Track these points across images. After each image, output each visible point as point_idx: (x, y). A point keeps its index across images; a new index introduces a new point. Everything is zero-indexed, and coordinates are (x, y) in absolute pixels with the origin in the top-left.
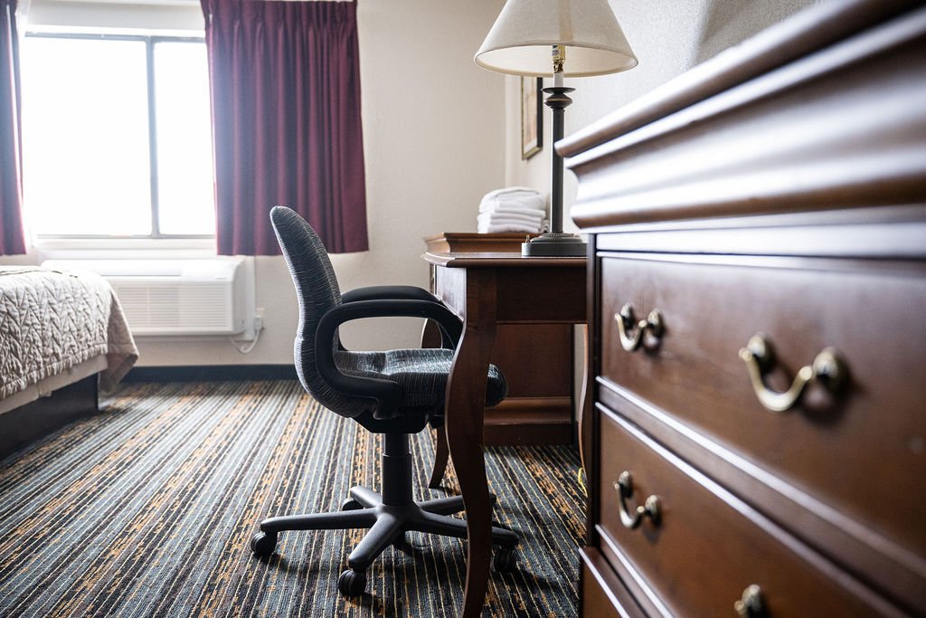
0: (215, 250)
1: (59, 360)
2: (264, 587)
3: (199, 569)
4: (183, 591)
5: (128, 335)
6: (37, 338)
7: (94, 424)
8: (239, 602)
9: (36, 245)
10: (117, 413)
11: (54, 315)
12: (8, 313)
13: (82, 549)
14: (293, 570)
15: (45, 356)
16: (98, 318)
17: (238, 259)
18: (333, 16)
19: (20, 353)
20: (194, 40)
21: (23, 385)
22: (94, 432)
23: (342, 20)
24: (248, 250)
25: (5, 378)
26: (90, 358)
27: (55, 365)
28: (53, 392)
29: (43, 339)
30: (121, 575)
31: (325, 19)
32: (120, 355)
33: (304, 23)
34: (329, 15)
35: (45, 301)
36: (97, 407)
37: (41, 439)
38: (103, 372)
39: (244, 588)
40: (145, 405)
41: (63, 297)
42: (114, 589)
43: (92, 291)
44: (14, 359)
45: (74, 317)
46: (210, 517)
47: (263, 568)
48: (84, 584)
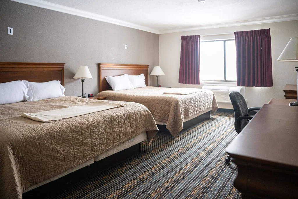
0: (236, 85)
1: (201, 109)
2: (224, 171)
3: (214, 162)
4: (209, 167)
5: (216, 102)
6: (196, 106)
7: (208, 122)
8: (218, 173)
9: (202, 82)
10: (213, 119)
11: (200, 101)
12: (191, 102)
13: (195, 152)
14: (231, 168)
15: (198, 109)
16: (210, 100)
17: (241, 87)
18: (264, 33)
19: (193, 109)
20: (233, 40)
21: (193, 115)
22: (207, 124)
23: (266, 33)
24: (243, 85)
25: (189, 114)
26: (208, 108)
27: (200, 111)
28: (200, 115)
29: (198, 106)
30: (200, 160)
31: (262, 34)
32: (215, 107)
33: (257, 35)
34: (263, 32)
35: (198, 98)
36: (210, 117)
37: (197, 124)
38: (212, 110)
39: (220, 169)
40: (220, 118)
41: (202, 97)
42: (197, 163)
43: (209, 95)
44: (192, 110)
45: (205, 101)
46: (221, 150)
47: (226, 166)
48: (193, 160)
